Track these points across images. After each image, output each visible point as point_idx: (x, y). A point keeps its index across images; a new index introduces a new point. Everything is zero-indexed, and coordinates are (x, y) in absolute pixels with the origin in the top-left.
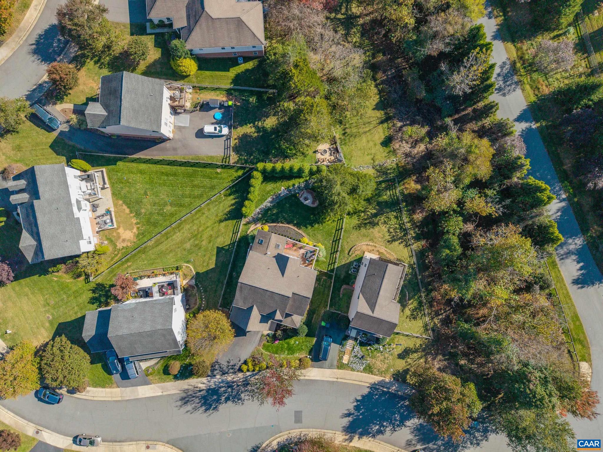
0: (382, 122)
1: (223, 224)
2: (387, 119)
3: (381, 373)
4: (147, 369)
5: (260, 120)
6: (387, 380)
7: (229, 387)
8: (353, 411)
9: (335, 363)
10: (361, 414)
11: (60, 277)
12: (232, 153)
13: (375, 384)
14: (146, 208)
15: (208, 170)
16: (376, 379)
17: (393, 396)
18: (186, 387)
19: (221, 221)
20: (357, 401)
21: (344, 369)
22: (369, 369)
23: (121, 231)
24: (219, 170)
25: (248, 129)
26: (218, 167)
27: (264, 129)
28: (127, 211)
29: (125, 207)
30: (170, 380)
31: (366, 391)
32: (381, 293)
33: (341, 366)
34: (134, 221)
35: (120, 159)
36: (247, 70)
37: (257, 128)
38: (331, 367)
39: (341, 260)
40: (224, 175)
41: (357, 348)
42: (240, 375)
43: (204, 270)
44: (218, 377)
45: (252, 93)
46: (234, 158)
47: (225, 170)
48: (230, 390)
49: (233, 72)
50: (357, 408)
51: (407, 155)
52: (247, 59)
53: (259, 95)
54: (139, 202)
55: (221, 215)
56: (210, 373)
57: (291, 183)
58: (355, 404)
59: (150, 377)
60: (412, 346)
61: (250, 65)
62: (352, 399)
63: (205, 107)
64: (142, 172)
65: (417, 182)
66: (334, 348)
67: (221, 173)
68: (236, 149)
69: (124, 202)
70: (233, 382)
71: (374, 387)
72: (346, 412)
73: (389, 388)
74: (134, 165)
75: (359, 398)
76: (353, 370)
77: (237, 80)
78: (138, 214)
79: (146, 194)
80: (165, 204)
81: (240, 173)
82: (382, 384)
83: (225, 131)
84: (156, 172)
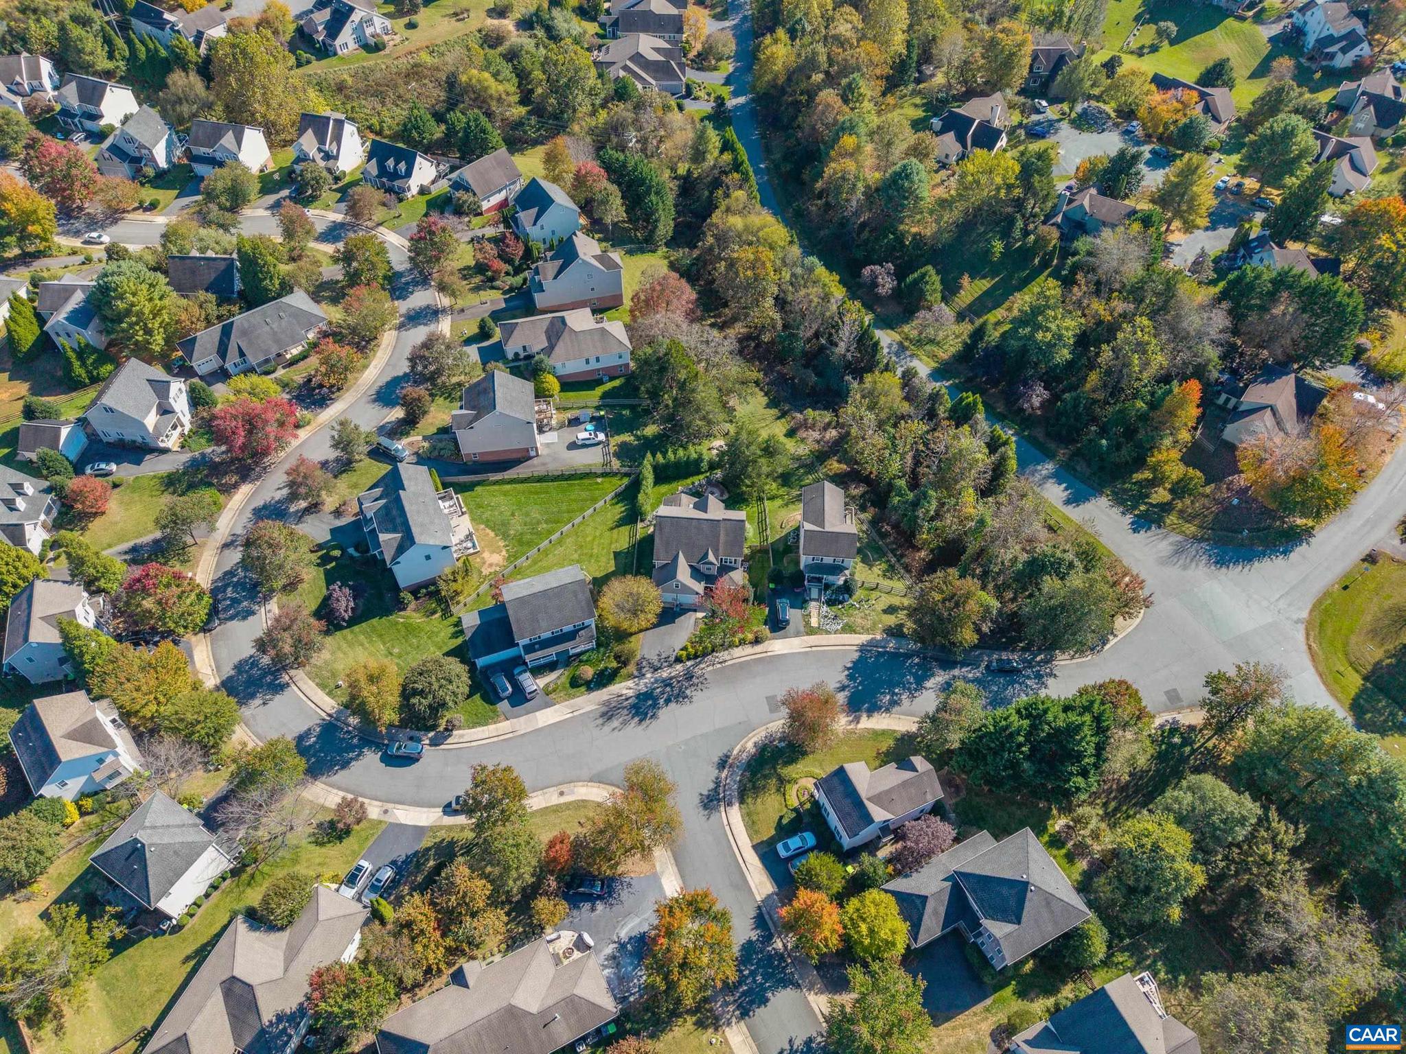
0: (779, 418)
1: (615, 531)
2: (783, 415)
3: (867, 631)
4: (547, 685)
5: (638, 429)
6: (879, 637)
7: (666, 686)
8: (846, 682)
9: (802, 629)
10: (860, 684)
11: (408, 617)
12: (614, 459)
13: (863, 645)
14: (516, 526)
15: (586, 482)
16: (864, 638)
17: (895, 655)
18: (606, 698)
19: (612, 529)
20: (849, 669)
21: (816, 633)
22: (849, 629)
23: (486, 555)
24: (599, 480)
25: (627, 438)
26: (596, 475)
27: (645, 438)
28: (492, 534)
29: (488, 531)
30: (582, 694)
31: (856, 656)
33: (811, 631)
34: (501, 544)
35: (479, 483)
36: (614, 388)
37: (638, 438)
38: (797, 634)
39: (773, 536)
40: (607, 485)
41: (825, 608)
42: (679, 667)
43: (602, 574)
44: (649, 675)
45: (624, 407)
46: (616, 464)
47: (607, 479)
48: (668, 689)
49: (599, 391)
50: (851, 677)
51: (818, 442)
52: (612, 379)
53: (633, 408)
54: (505, 524)
55: (610, 524)
56: (636, 673)
58: (847, 673)
59: (553, 696)
60: (898, 603)
61: (617, 383)
62: (840, 668)
63: (575, 422)
64: (505, 494)
65: (839, 462)
66: (793, 615)
67: (602, 483)
68: (616, 455)
69: (487, 526)
70: (671, 679)
71: (863, 649)
72: (838, 685)
73: (884, 647)
74: (496, 487)
75: (849, 665)
76: (828, 632)
77: (605, 396)
78: (505, 536)
79: (513, 515)
80: (539, 523)
81: (626, 481)
82: (872, 643)
83: (601, 436)
84: (523, 493)
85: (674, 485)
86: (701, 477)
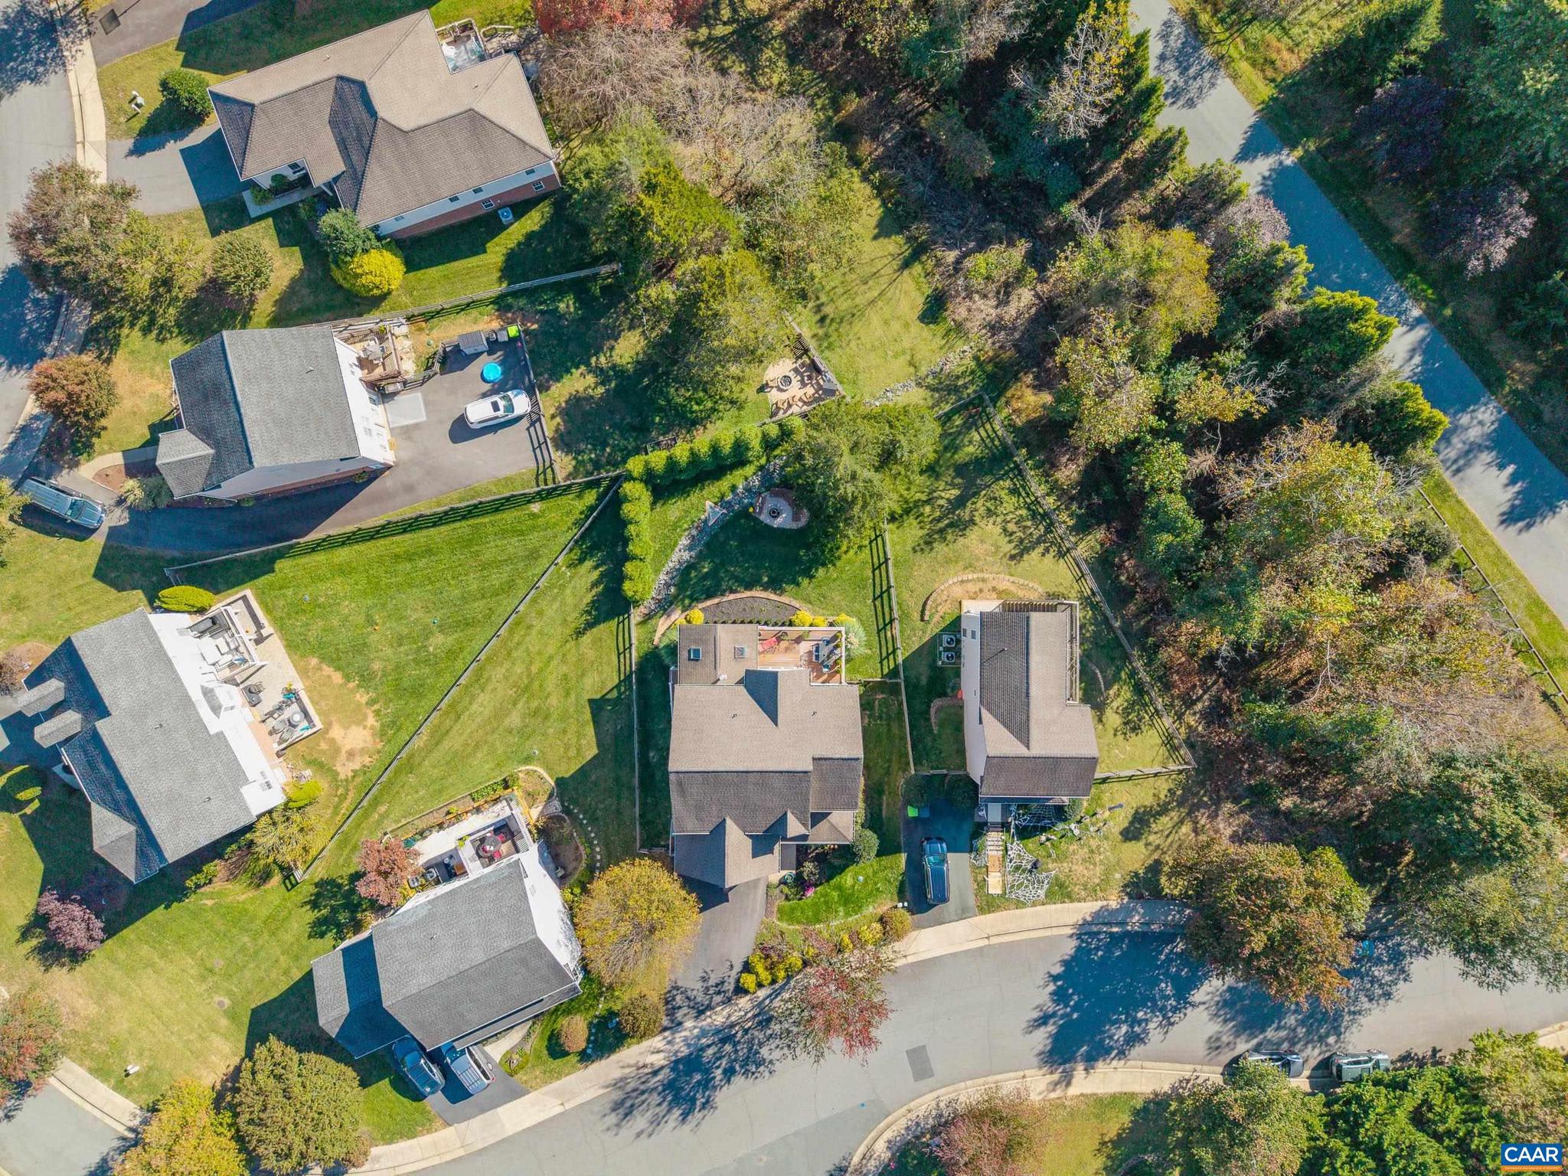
0: (906, 264)
1: (587, 639)
2: (918, 252)
3: (1092, 892)
4: (507, 1059)
5: (599, 350)
6: (1114, 904)
7: (724, 1041)
8: (1051, 1007)
9: (971, 901)
10: (1074, 1009)
11: (220, 894)
12: (556, 455)
13: (1085, 923)
14: (383, 656)
15: (509, 516)
16: (1084, 910)
17: (1144, 941)
18: (617, 1074)
19: (579, 633)
20: (1055, 978)
21: (998, 908)
22: (1060, 891)
23: (336, 732)
24: (535, 508)
25: (578, 382)
26: (530, 499)
27: (618, 372)
28: (337, 678)
29: (328, 670)
30: (574, 1069)
31: (1069, 948)
32: (1034, 690)
33: (988, 905)
34: (362, 697)
35: (281, 554)
36: (530, 236)
37: (599, 371)
38: (963, 914)
39: (909, 640)
40: (553, 516)
41: (1016, 847)
42: (744, 1002)
43: (574, 767)
44: (689, 1024)
45: (560, 290)
46: (563, 464)
47: (551, 503)
48: (728, 1048)
49: (497, 251)
50: (1059, 996)
51: (994, 328)
52: (521, 208)
53: (579, 289)
54: (360, 647)
55: (575, 619)
56: (665, 1022)
57: (724, 484)
58: (1052, 987)
59: (521, 1076)
60: (1149, 801)
61: (533, 221)
62: (1040, 977)
63: (453, 359)
64: (343, 571)
65: (1038, 387)
66: (957, 866)
67: (543, 511)
68: (564, 442)
69: (323, 659)
70: (732, 1026)
71: (1085, 932)
72: (1036, 1015)
73: (1123, 923)
74: (320, 557)
75: (1058, 969)
76: (1020, 904)
77: (512, 268)
78: (366, 679)
79: (370, 621)
80: (427, 634)
81: (590, 497)
82: (1102, 917)
83: (521, 403)
84: (381, 560)
85: (694, 497)
86: (749, 470)
